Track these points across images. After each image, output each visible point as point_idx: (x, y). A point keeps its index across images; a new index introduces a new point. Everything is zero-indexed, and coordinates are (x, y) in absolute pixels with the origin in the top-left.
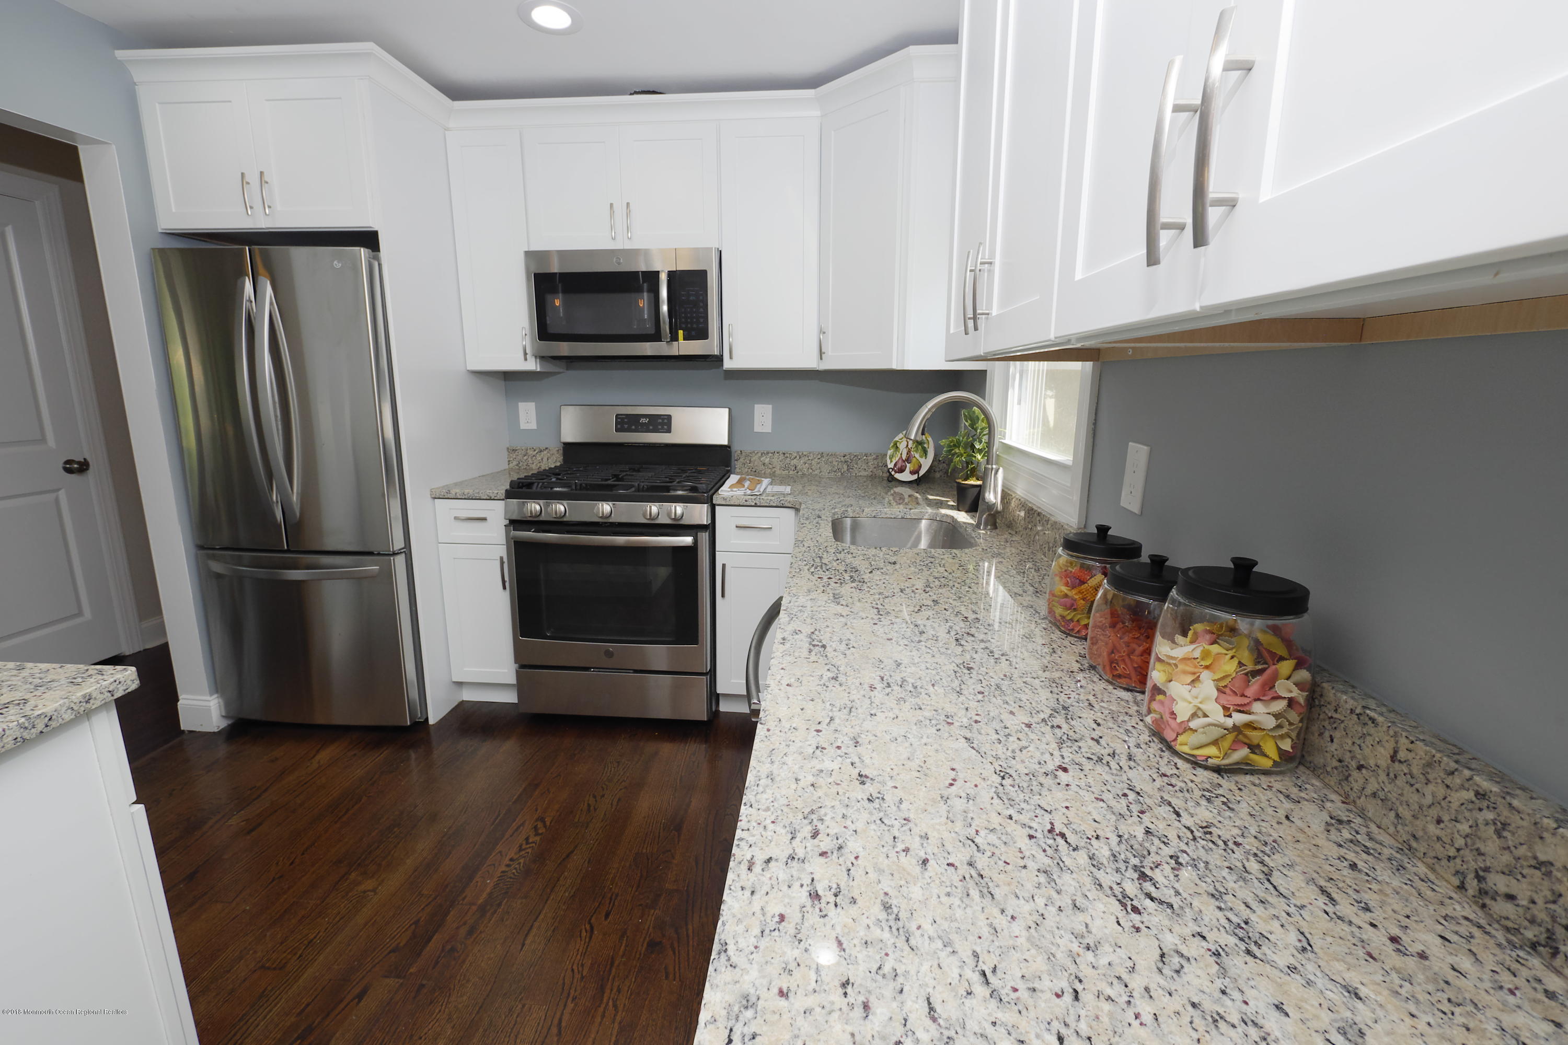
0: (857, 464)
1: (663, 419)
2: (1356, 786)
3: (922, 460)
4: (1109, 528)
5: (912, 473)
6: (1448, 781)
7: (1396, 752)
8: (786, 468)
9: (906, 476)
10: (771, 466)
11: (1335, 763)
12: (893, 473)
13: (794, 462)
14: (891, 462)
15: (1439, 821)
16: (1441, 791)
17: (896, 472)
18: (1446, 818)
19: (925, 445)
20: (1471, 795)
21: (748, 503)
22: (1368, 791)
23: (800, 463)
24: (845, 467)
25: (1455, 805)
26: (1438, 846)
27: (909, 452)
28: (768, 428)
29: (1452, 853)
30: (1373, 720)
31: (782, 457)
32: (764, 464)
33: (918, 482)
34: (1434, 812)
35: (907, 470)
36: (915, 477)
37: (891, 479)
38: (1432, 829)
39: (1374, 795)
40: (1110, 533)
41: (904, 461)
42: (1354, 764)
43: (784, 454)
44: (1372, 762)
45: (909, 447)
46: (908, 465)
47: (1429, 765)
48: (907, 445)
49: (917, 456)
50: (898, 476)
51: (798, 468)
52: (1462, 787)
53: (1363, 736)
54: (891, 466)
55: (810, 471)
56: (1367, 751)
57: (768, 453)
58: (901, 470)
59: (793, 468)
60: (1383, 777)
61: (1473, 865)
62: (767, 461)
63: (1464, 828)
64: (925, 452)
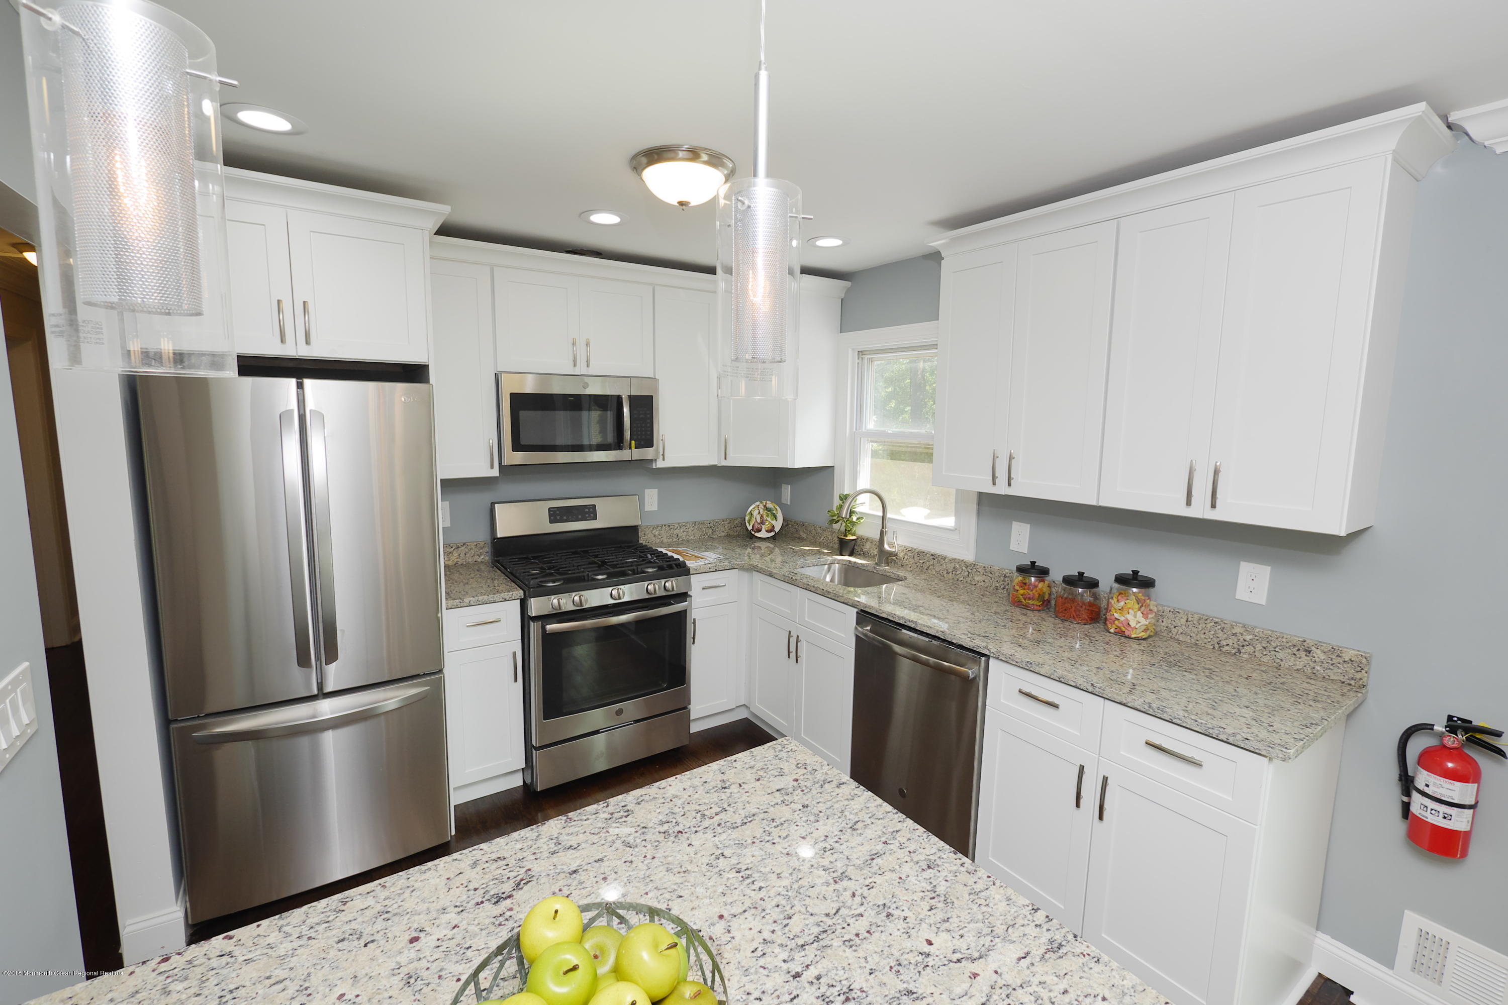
0: (718, 528)
1: (589, 509)
2: (1174, 633)
3: (774, 522)
4: (1035, 562)
5: (768, 531)
6: (1206, 622)
7: (1187, 619)
8: (670, 537)
9: (763, 534)
10: (660, 537)
11: (1165, 628)
12: (753, 533)
13: (675, 532)
14: (750, 525)
15: (1205, 633)
16: (1204, 625)
17: (755, 532)
18: (1206, 632)
19: (774, 512)
20: (1213, 624)
21: (711, 570)
22: (1179, 633)
23: (679, 532)
24: (710, 531)
25: (1209, 627)
26: (1205, 640)
27: (762, 517)
28: (655, 508)
29: (1210, 640)
30: (1178, 612)
31: (667, 528)
32: (655, 536)
33: (773, 538)
34: (1203, 632)
35: (763, 530)
36: (772, 534)
37: (752, 537)
38: (1203, 636)
39: (1182, 633)
40: (1036, 564)
41: (759, 524)
42: (1173, 627)
43: (669, 526)
44: (1179, 624)
45: (761, 513)
46: (763, 526)
47: (1200, 620)
48: (759, 513)
49: (769, 519)
50: (757, 534)
51: (679, 535)
52: (1210, 622)
53: (1175, 617)
54: (750, 528)
55: (687, 537)
56: (1177, 622)
57: (658, 527)
58: (759, 531)
59: (676, 536)
60: (1184, 627)
61: (1216, 641)
62: (657, 533)
63: (1213, 632)
64: (775, 517)
